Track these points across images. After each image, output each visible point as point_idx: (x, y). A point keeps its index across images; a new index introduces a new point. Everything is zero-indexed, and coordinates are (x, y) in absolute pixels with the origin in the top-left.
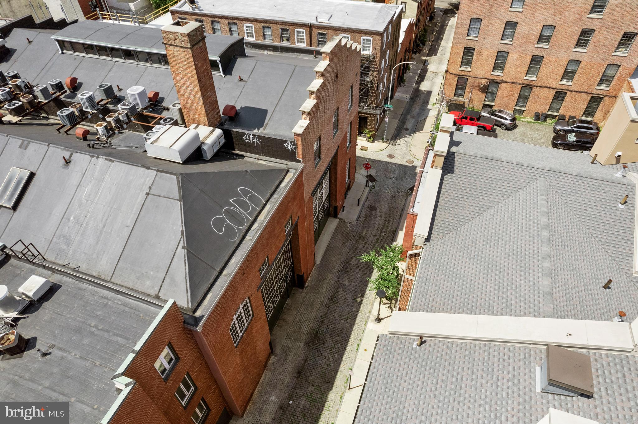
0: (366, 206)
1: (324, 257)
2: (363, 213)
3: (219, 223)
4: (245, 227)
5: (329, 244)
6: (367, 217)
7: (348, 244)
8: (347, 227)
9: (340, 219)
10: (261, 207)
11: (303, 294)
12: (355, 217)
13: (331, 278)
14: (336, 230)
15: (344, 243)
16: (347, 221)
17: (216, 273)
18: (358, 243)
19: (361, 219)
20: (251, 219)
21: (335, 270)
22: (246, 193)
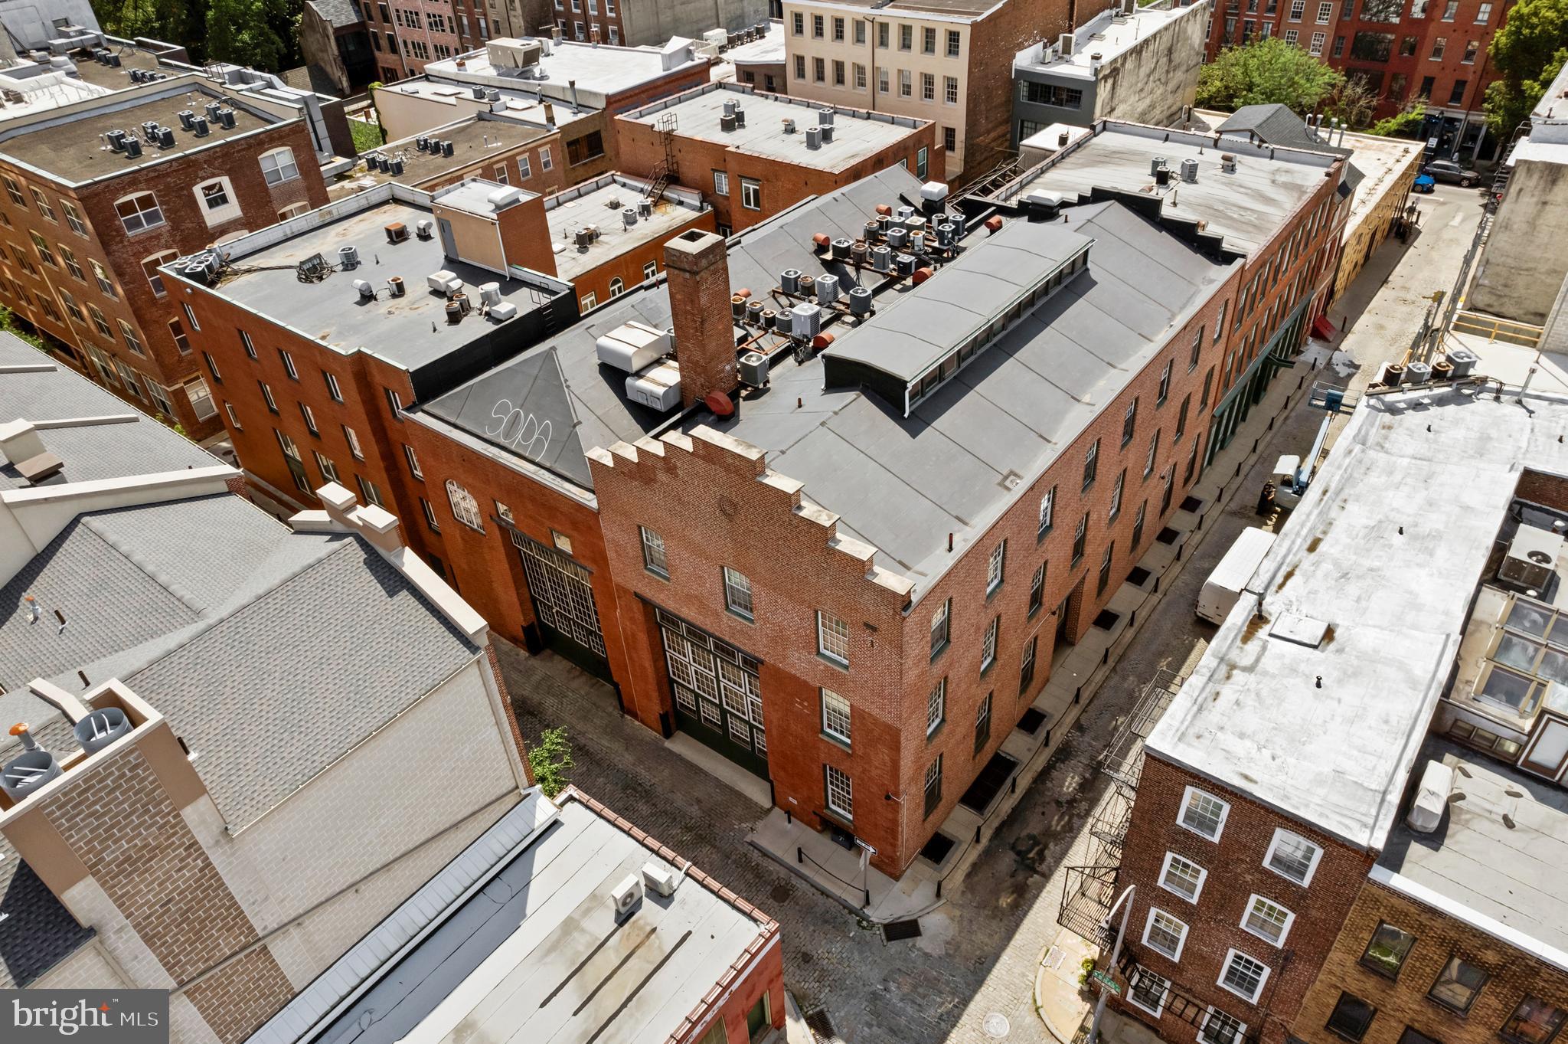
0: (795, 881)
1: (679, 757)
2: (773, 867)
3: (504, 409)
4: (502, 441)
5: (706, 774)
6: (758, 873)
7: (695, 811)
8: (741, 821)
9: (769, 810)
10: (531, 457)
11: (610, 709)
12: (764, 843)
13: (625, 759)
14: (739, 795)
15: (699, 801)
16: (760, 825)
17: (452, 420)
18: (688, 829)
19: (756, 855)
20: (513, 448)
21: (641, 770)
22: (545, 432)
